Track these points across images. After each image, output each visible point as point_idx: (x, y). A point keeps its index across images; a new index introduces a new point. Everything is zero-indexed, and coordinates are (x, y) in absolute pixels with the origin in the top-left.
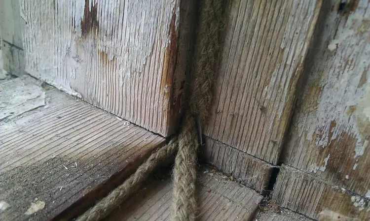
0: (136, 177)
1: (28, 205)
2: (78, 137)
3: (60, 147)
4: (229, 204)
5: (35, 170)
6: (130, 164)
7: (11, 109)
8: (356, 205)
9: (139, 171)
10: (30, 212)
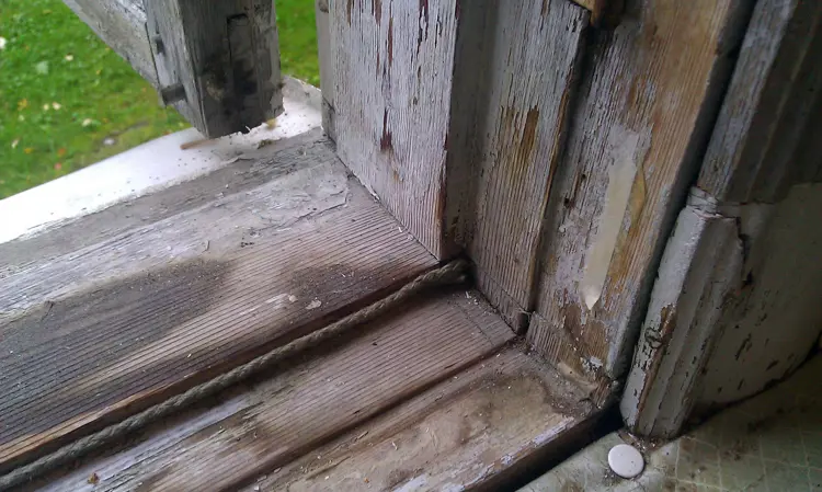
0: (398, 295)
1: (309, 302)
2: (363, 246)
3: (346, 254)
4: (478, 335)
5: (321, 273)
6: (397, 282)
7: (315, 204)
8: (584, 366)
9: (403, 289)
10: (309, 308)
